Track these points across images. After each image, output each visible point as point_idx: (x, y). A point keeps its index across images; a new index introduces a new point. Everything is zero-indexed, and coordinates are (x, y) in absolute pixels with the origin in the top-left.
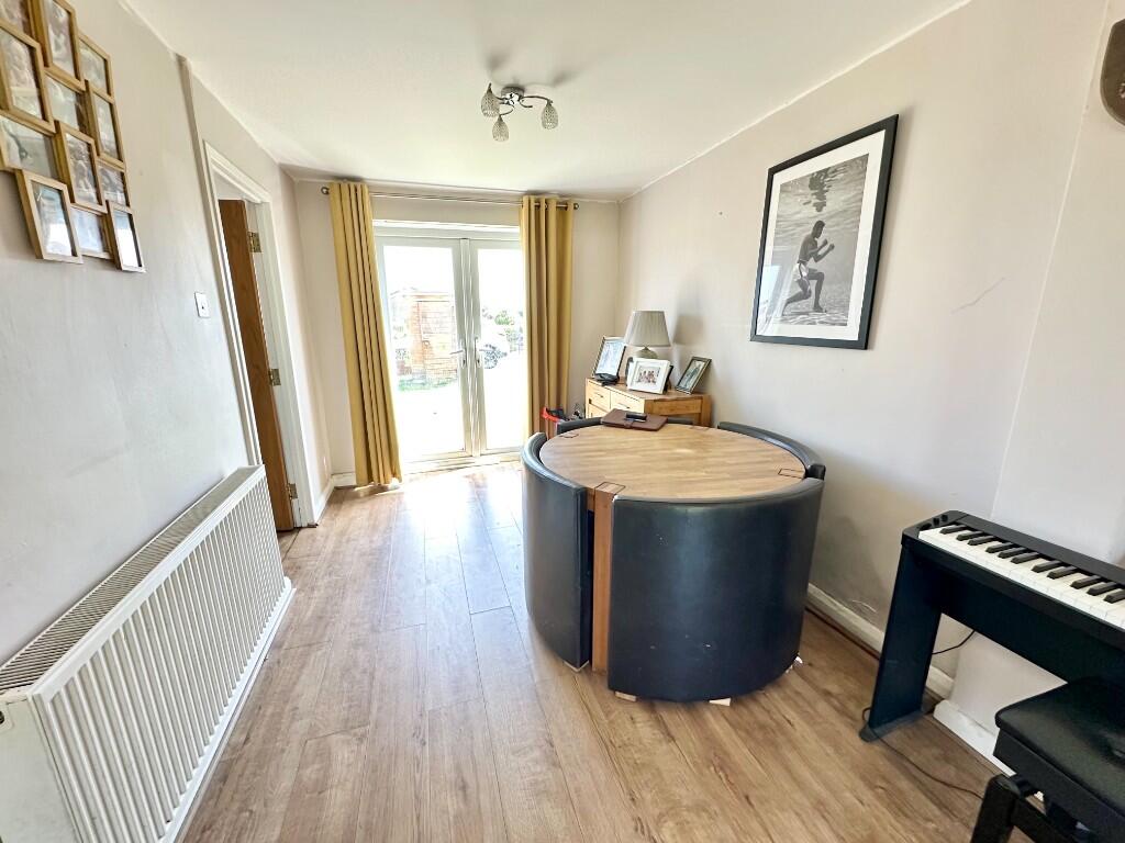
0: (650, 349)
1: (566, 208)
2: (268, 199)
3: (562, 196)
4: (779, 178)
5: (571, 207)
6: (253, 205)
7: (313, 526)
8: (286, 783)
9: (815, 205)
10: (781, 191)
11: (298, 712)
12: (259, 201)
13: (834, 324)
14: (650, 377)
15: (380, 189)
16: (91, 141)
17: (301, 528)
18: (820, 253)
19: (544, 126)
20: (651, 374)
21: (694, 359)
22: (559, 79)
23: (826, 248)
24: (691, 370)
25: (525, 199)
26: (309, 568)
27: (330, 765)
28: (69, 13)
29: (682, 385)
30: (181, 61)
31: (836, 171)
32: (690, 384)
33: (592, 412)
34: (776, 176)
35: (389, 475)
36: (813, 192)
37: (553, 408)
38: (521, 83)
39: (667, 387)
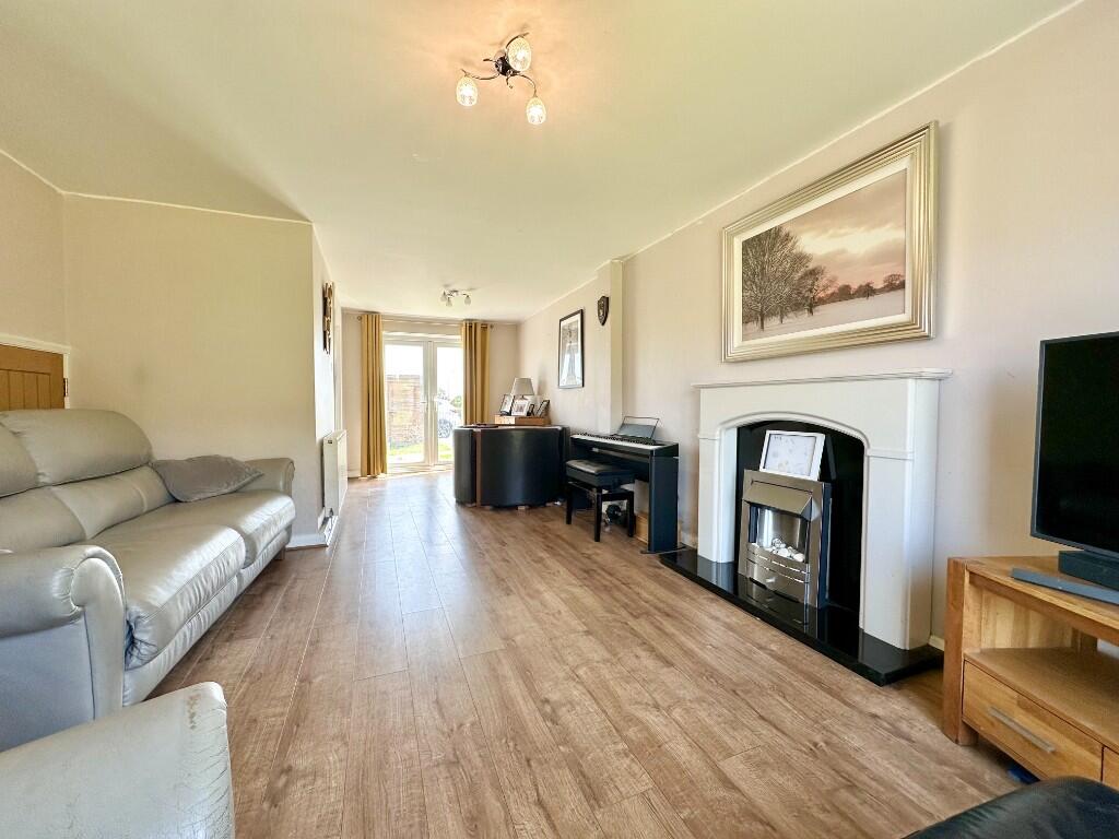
0: (524, 396)
1: (486, 328)
3: (484, 322)
5: (489, 328)
14: (521, 409)
15: (385, 317)
21: (544, 401)
24: (542, 406)
25: (464, 323)
29: (537, 413)
32: (540, 412)
35: (380, 470)
39: (528, 414)
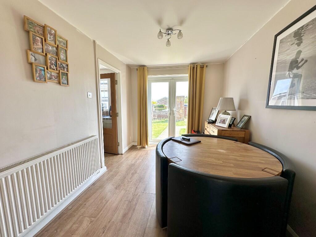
0: (227, 111)
1: (203, 67)
2: (120, 72)
3: (202, 63)
4: (279, 38)
5: (205, 67)
6: (117, 73)
7: (122, 154)
8: (68, 227)
9: (296, 44)
10: (280, 43)
11: (85, 206)
12: (118, 73)
13: (308, 99)
14: (224, 122)
16: (57, 57)
17: (119, 154)
18: (299, 65)
19: (178, 38)
20: (224, 120)
21: (245, 116)
22: (181, 22)
23: (303, 62)
24: (243, 120)
25: (190, 66)
26: (114, 165)
27: (80, 227)
28: (55, 31)
29: (238, 126)
30: (94, 41)
31: (308, 25)
32: (241, 125)
33: (206, 133)
34: (278, 37)
35: (145, 144)
36: (295, 38)
37: (196, 130)
38: (171, 27)
39: (230, 126)
